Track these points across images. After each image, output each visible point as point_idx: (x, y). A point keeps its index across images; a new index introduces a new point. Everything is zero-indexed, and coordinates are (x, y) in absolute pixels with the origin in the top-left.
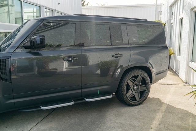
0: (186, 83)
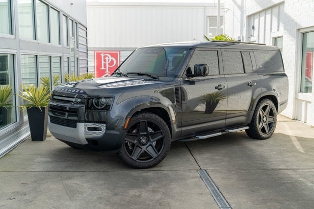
0: (294, 119)
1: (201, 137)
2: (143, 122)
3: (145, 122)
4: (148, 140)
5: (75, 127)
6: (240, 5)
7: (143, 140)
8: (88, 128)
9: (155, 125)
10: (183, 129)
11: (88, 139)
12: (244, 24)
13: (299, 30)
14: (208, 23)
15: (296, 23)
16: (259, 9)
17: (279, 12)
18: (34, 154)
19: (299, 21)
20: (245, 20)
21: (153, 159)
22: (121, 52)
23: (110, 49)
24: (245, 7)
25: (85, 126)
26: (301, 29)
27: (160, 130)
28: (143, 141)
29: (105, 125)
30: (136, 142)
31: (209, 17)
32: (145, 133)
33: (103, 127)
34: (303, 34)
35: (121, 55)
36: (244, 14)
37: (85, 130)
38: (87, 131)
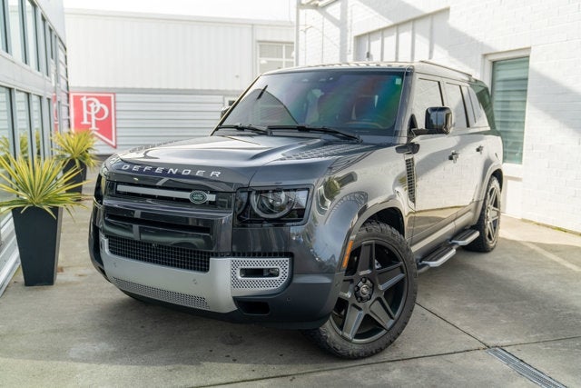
1: (433, 264)
2: (365, 245)
3: (371, 245)
4: (373, 288)
5: (204, 267)
6: (339, 18)
7: (364, 289)
8: (242, 270)
9: (389, 250)
12: (348, 48)
13: (485, 56)
14: (258, 52)
15: (482, 45)
16: (386, 23)
17: (432, 28)
18: (55, 331)
19: (487, 41)
20: (351, 44)
21: (384, 332)
22: (117, 95)
23: (98, 90)
24: (351, 21)
25: (234, 266)
26: (491, 54)
27: (398, 261)
28: (365, 291)
29: (286, 260)
30: (349, 295)
31: (259, 41)
32: (369, 272)
33: (282, 265)
34: (494, 63)
35: (117, 99)
36: (349, 34)
37: (234, 276)
38: (240, 278)
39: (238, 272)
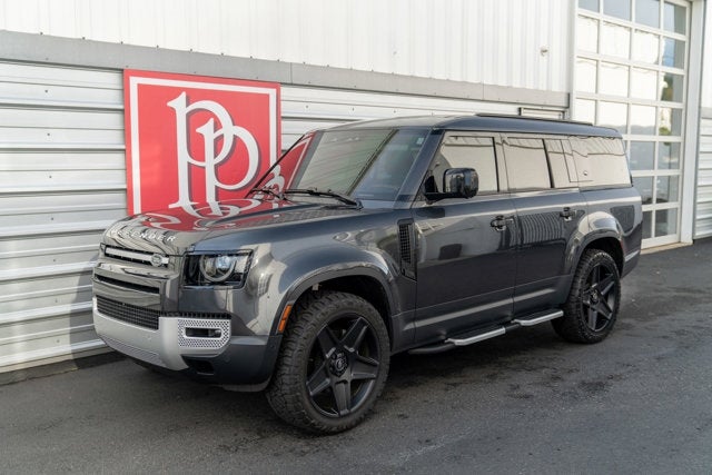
1: (459, 343)
5: (155, 326)
8: (187, 329)
10: (419, 324)
11: (186, 359)
25: (181, 324)
29: (228, 322)
33: (223, 326)
35: (287, 109)
37: (180, 335)
38: (185, 337)
39: (184, 331)
